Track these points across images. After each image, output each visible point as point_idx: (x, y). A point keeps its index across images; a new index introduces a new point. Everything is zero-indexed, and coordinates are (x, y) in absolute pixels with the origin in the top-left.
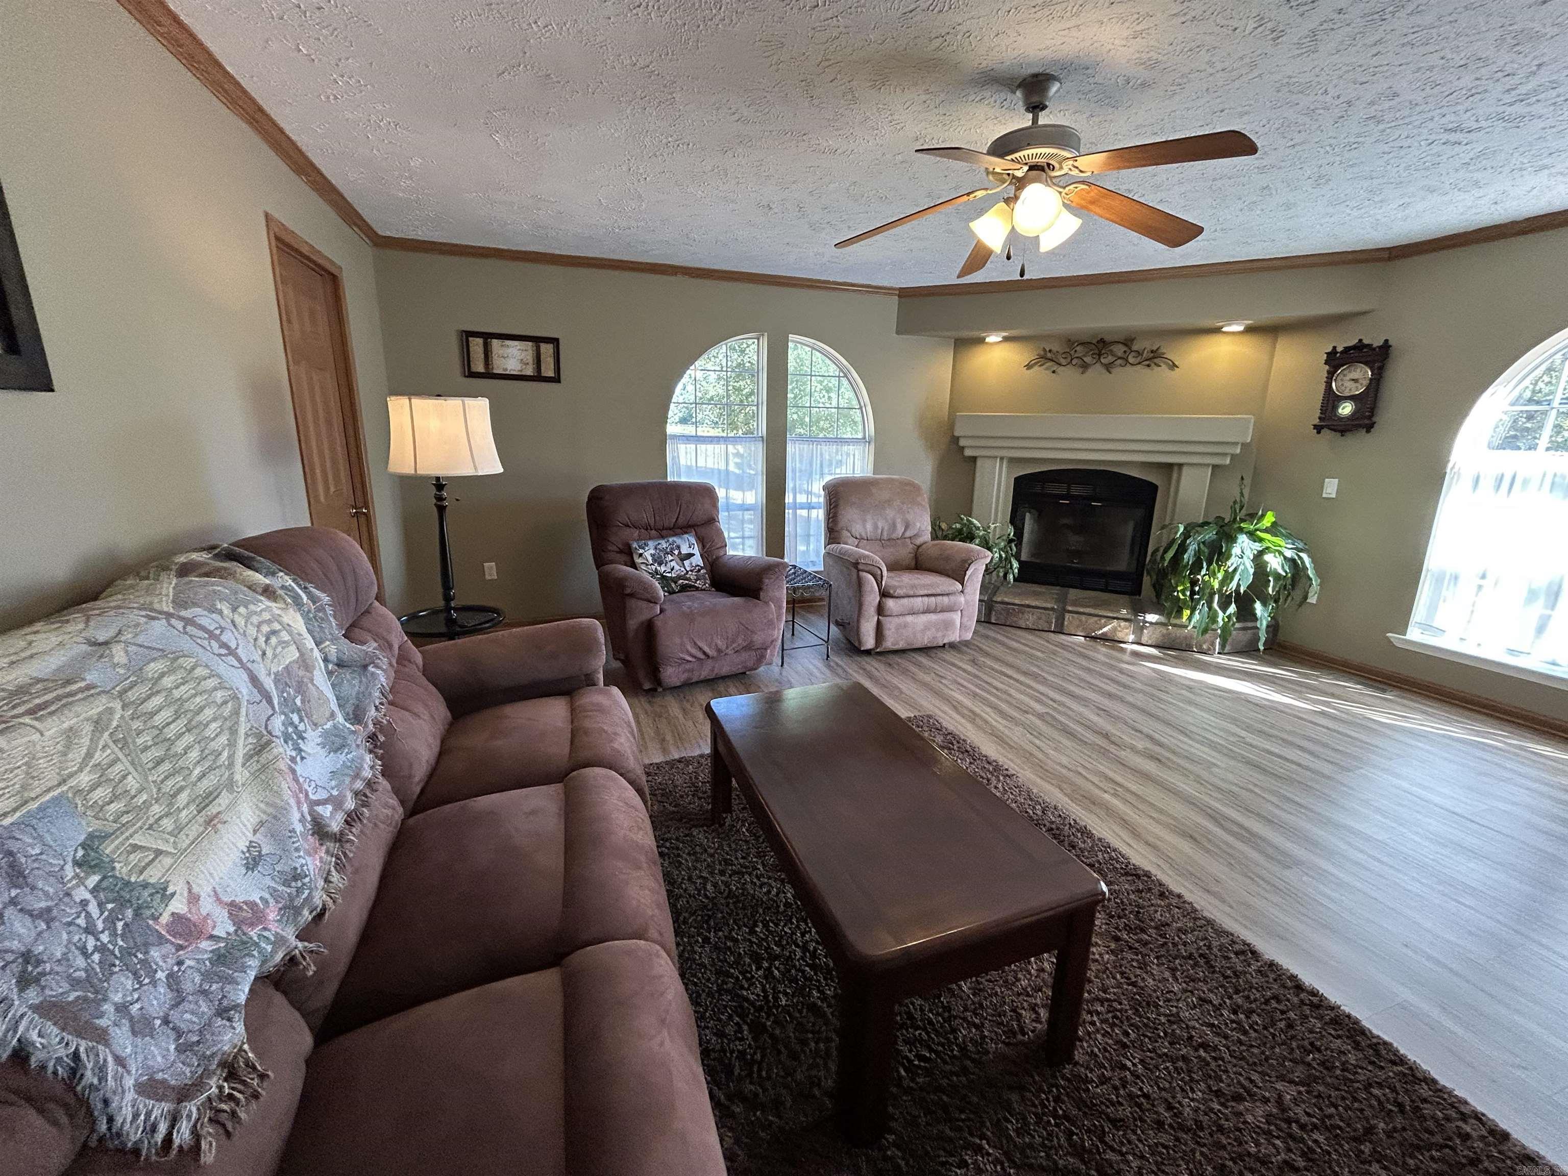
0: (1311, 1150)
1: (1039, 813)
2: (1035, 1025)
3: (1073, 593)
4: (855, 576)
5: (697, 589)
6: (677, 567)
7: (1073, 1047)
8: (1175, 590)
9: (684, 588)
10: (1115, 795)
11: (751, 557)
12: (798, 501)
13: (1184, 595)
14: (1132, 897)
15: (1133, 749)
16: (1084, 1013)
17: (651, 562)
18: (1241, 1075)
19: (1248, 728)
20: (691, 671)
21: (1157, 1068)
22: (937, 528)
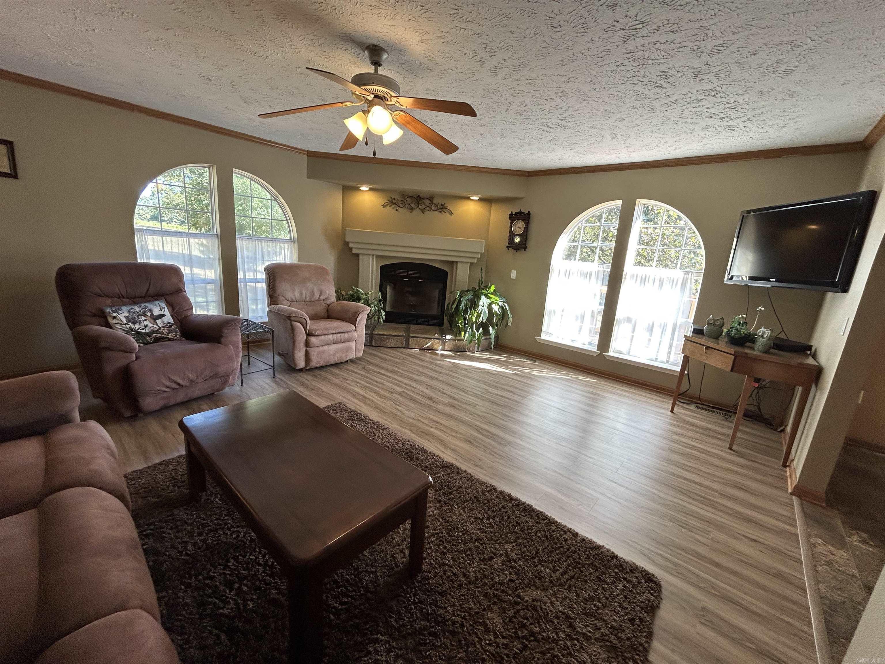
0: (518, 570)
1: (401, 446)
2: (403, 560)
3: (413, 327)
4: (289, 324)
5: (169, 339)
6: (150, 325)
7: (422, 563)
8: (458, 323)
9: (157, 340)
10: (437, 428)
11: (212, 316)
12: (247, 277)
13: (461, 325)
14: (446, 478)
15: (443, 403)
16: (426, 544)
17: (126, 322)
18: (492, 547)
19: (489, 385)
20: (169, 397)
21: (458, 558)
22: (339, 294)
